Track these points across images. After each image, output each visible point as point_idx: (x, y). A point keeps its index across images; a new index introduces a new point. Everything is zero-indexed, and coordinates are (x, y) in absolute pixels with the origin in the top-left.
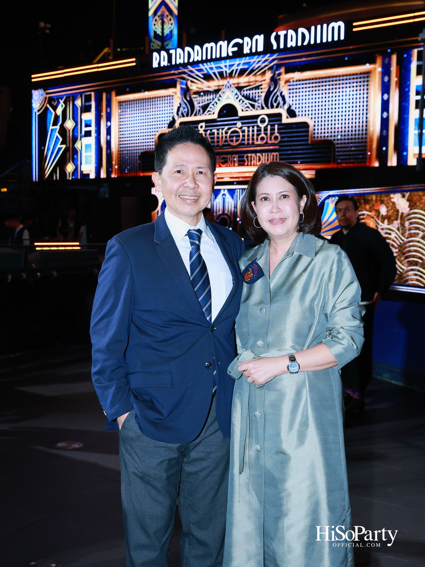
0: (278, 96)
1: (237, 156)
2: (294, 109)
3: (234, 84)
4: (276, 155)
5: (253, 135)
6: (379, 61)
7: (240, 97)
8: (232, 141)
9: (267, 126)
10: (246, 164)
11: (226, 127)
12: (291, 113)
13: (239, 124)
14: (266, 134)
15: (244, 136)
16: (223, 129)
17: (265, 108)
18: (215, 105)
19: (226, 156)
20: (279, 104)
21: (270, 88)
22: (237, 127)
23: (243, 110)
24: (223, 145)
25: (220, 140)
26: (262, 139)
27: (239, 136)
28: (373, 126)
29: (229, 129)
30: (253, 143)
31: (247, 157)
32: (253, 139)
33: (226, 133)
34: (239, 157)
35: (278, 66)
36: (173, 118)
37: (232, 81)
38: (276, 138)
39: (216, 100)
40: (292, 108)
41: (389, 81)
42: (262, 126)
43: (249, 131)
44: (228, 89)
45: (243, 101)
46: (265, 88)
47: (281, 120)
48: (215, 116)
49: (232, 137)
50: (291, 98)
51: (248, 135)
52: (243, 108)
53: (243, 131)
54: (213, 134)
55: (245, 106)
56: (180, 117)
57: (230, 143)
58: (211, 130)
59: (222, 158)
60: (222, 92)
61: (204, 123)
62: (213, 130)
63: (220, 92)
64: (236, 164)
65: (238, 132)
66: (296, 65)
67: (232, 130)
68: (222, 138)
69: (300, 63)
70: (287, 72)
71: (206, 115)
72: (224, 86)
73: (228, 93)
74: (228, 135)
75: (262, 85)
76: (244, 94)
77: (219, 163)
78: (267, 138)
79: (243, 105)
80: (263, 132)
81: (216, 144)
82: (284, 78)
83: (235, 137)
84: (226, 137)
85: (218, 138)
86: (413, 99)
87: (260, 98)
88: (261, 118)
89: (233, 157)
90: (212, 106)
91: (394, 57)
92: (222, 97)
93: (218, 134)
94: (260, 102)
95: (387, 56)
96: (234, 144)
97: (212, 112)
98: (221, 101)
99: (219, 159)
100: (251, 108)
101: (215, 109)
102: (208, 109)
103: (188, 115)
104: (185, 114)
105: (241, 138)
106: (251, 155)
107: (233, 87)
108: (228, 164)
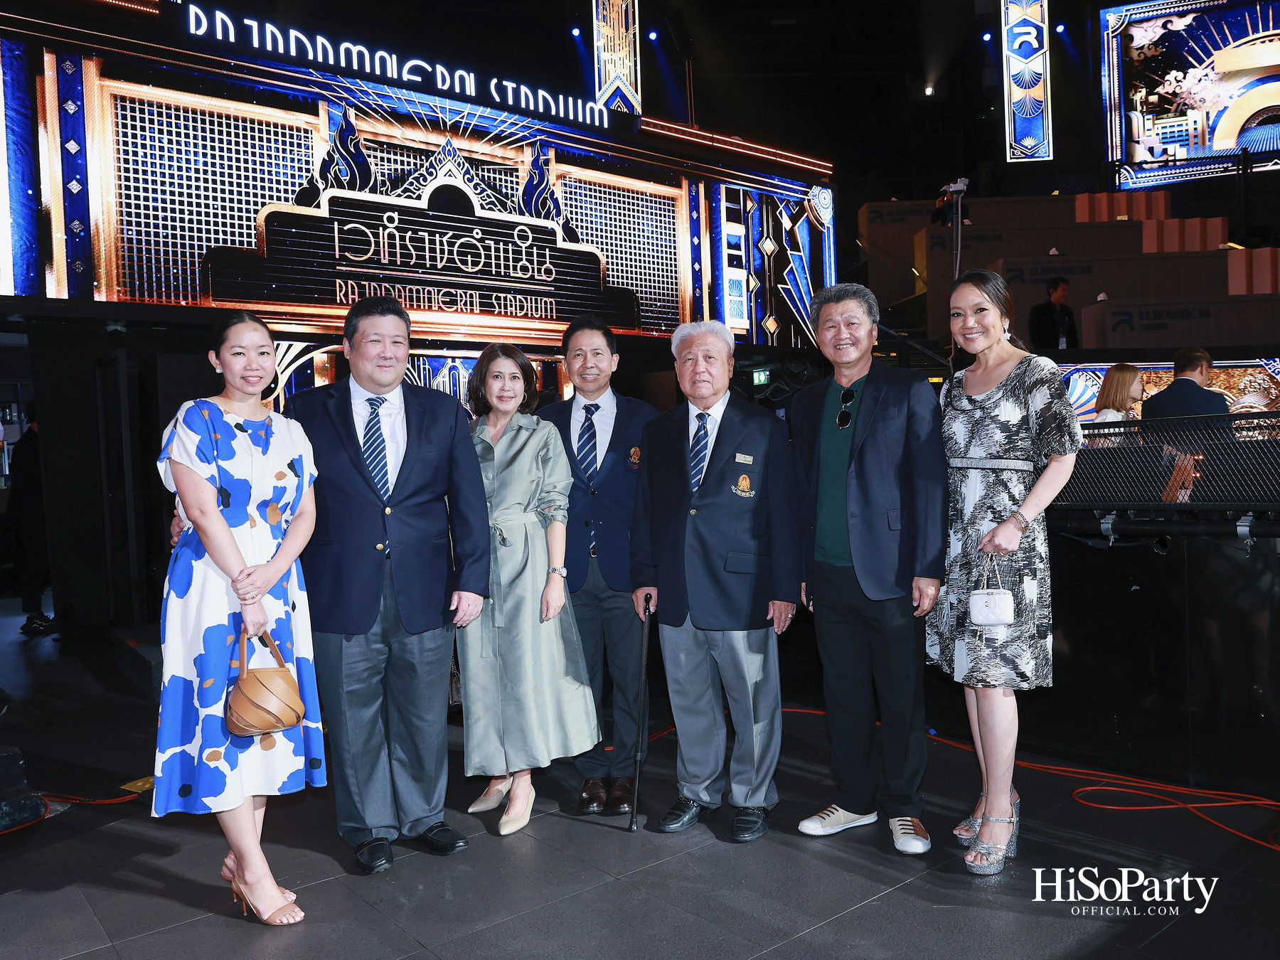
0: (545, 199)
1: (476, 294)
2: (574, 227)
3: (459, 149)
4: (551, 303)
5: (506, 259)
6: (685, 184)
7: (476, 180)
8: (465, 263)
9: (531, 247)
10: (496, 313)
11: (451, 233)
12: (571, 235)
13: (478, 233)
14: (531, 262)
15: (488, 257)
16: (442, 235)
17: (527, 214)
18: (421, 179)
19: (453, 291)
20: (549, 212)
21: (531, 179)
22: (473, 237)
23: (482, 207)
24: (444, 268)
25: (438, 255)
26: (524, 269)
27: (479, 256)
28: (684, 279)
29: (459, 237)
30: (507, 275)
31: (498, 298)
32: (507, 267)
33: (451, 244)
34: (481, 296)
35: (545, 145)
36: (311, 181)
37: (458, 143)
38: (548, 272)
39: (423, 171)
40: (570, 225)
41: (698, 217)
42: (524, 246)
43: (497, 250)
44: (449, 158)
45: (484, 190)
46: (523, 177)
47: (555, 242)
48: (423, 204)
49: (466, 254)
50: (569, 209)
51: (498, 258)
52: (484, 203)
53: (487, 248)
54: (422, 241)
55: (486, 200)
56: (332, 186)
57: (460, 265)
58: (415, 232)
59: (446, 294)
60: (436, 159)
61: (396, 213)
62: (420, 233)
63: (433, 158)
64: (477, 309)
65: (475, 247)
66: (574, 154)
67: (463, 240)
68: (442, 251)
69: (579, 152)
70: (558, 161)
71: (399, 196)
72: (441, 149)
73: (450, 165)
74: (455, 249)
75: (517, 170)
76: (483, 176)
77: (438, 303)
78: (533, 268)
79: (484, 197)
80: (524, 257)
81: (428, 263)
82: (555, 169)
83: (469, 256)
84: (451, 252)
85: (433, 250)
86: (725, 252)
87: (515, 192)
88: (519, 231)
89: (468, 295)
90: (415, 183)
91: (702, 187)
92: (438, 169)
93: (432, 242)
94: (515, 199)
95: (693, 182)
96: (470, 270)
97: (414, 193)
98: (436, 177)
99: (438, 295)
100: (499, 207)
101: (421, 190)
102: (405, 186)
103: (352, 186)
104: (345, 183)
105: (483, 260)
106: (505, 295)
107: (459, 156)
108: (459, 307)
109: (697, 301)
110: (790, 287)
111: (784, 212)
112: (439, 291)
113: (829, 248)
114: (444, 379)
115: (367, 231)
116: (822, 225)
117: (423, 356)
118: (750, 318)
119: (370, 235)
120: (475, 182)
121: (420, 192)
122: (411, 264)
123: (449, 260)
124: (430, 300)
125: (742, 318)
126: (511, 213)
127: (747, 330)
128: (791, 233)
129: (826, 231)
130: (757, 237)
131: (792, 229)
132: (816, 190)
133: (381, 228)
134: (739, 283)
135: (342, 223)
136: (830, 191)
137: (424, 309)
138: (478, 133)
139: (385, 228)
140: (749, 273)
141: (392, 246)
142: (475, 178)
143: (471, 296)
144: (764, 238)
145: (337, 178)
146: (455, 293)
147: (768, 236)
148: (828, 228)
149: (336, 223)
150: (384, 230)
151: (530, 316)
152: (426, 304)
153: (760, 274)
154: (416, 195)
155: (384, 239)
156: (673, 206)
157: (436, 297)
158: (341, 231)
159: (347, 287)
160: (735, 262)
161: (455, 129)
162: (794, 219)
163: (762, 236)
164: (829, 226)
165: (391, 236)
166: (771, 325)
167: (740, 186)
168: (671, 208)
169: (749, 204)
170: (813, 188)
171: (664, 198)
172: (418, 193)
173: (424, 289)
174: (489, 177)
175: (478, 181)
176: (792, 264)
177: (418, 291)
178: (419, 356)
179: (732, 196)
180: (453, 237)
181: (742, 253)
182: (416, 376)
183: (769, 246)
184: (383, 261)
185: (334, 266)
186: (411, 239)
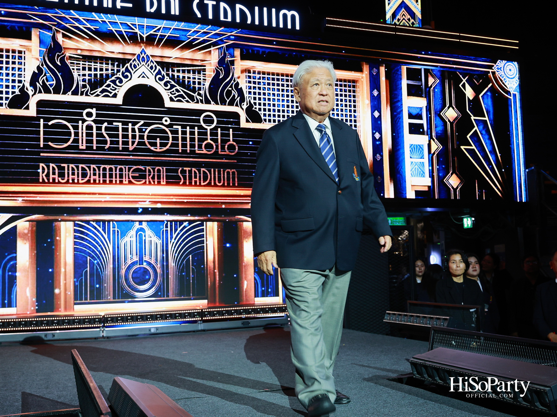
0: (230, 89)
1: (163, 170)
2: (257, 110)
3: (153, 56)
4: (233, 173)
5: (193, 140)
6: (366, 68)
7: (167, 79)
8: (154, 144)
9: (216, 128)
10: (181, 183)
11: (142, 122)
12: (253, 116)
13: (166, 120)
14: (216, 141)
15: (175, 139)
16: (134, 124)
17: (212, 103)
18: (117, 82)
19: (141, 167)
20: (233, 99)
21: (218, 74)
22: (162, 124)
23: (172, 100)
24: (135, 150)
25: (130, 140)
26: (209, 146)
27: (168, 138)
29: (149, 125)
30: (192, 152)
31: (183, 172)
32: (192, 146)
33: (142, 131)
34: (167, 171)
35: (231, 47)
36: (22, 90)
37: (150, 51)
38: (231, 147)
39: (120, 75)
40: (253, 109)
41: (379, 95)
42: (209, 128)
43: (184, 133)
44: (142, 63)
45: (173, 87)
46: (210, 75)
47: (238, 123)
48: (119, 101)
49: (155, 138)
50: (252, 96)
51: (184, 139)
52: (173, 96)
53: (175, 132)
54: (117, 129)
55: (175, 94)
56: (40, 92)
57: (149, 146)
58: (110, 123)
59: (135, 171)
60: (131, 65)
61: (94, 109)
62: (114, 124)
63: (128, 65)
64: (163, 182)
65: (164, 132)
66: (258, 51)
67: (153, 127)
68: (134, 137)
69: (263, 50)
70: (243, 58)
71: (98, 95)
72: (136, 57)
73: (143, 69)
74: (146, 134)
75: (204, 70)
76: (173, 76)
77: (129, 178)
78: (217, 146)
79: (173, 91)
80: (209, 137)
81: (121, 146)
82: (240, 65)
83: (158, 139)
84: (141, 137)
85: (125, 136)
86: (406, 121)
87: (202, 86)
88: (205, 116)
89: (156, 169)
90: (112, 85)
91: (383, 70)
92: (132, 72)
93: (125, 130)
94: (202, 92)
95: (374, 65)
96: (158, 150)
97: (111, 93)
98: (130, 79)
99: (129, 171)
100: (187, 99)
101: (117, 90)
102: (104, 87)
103: (57, 91)
104: (51, 89)
105: (171, 141)
106: (190, 169)
107: (152, 61)
108: (147, 180)
109: (378, 164)
110: (474, 147)
111: (467, 85)
112: (129, 169)
113: (516, 112)
114: (131, 239)
115: (69, 125)
116: (508, 93)
117: (113, 221)
118: (432, 176)
119: (71, 127)
120: (165, 80)
121: (116, 91)
122: (106, 148)
123: (139, 144)
124: (121, 176)
125: (424, 176)
126: (197, 102)
127: (429, 187)
128: (475, 103)
129: (512, 98)
130: (439, 107)
131: (476, 98)
132: (501, 63)
133: (80, 122)
134: (420, 147)
135: (47, 120)
136: (516, 63)
137: (116, 183)
138: (172, 43)
139: (84, 121)
140: (431, 137)
141: (89, 135)
142: (166, 77)
143: (159, 171)
144: (447, 108)
145: (44, 86)
146: (144, 169)
147: (451, 106)
148: (515, 95)
149: (42, 120)
150: (83, 123)
151: (213, 184)
152: (118, 179)
153: (442, 138)
154: (112, 94)
155: (82, 130)
156: (354, 87)
157: (127, 173)
158: (45, 126)
159: (49, 169)
160: (415, 129)
161: (150, 41)
162: (477, 90)
163: (444, 106)
164: (515, 93)
165: (89, 128)
166: (453, 181)
167: (421, 66)
168: (352, 89)
169: (431, 80)
170: (498, 62)
171: (345, 81)
172: (114, 92)
173: (116, 168)
174: (178, 76)
175: (168, 80)
176: (476, 128)
177: (111, 169)
178: (109, 221)
179: (413, 74)
180: (145, 125)
181: (424, 122)
182: (106, 236)
183: (451, 114)
184: (81, 147)
185: (38, 153)
186: (107, 129)
